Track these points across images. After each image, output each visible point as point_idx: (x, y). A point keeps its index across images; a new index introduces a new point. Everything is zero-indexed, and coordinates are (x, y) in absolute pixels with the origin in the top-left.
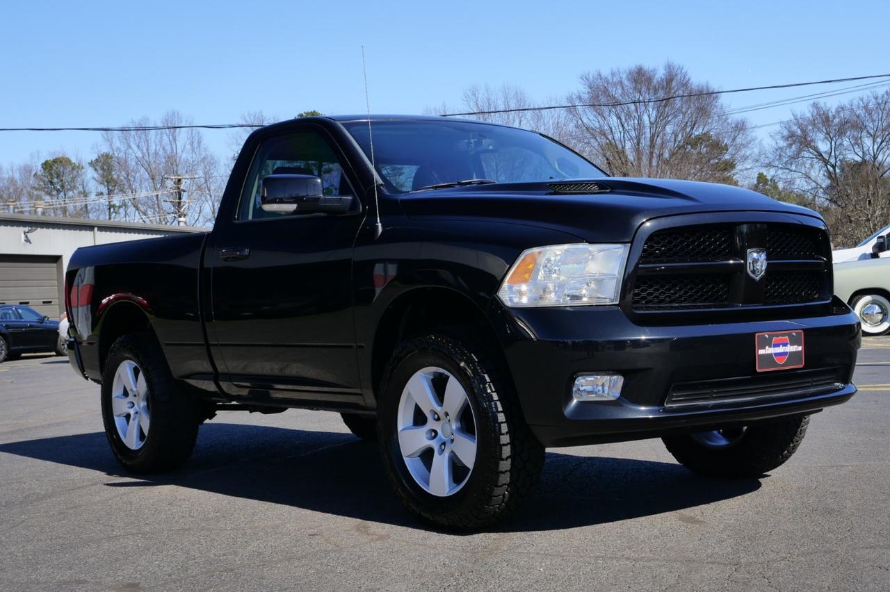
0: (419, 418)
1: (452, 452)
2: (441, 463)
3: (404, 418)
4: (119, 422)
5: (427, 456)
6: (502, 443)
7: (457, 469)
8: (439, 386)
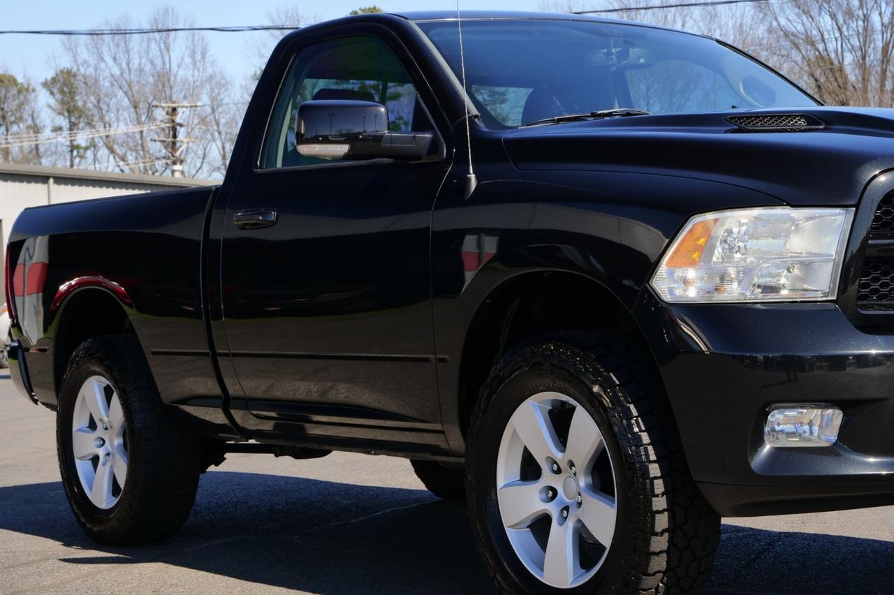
0: (530, 470)
1: (579, 521)
2: (562, 538)
3: (507, 468)
4: (82, 467)
5: (541, 526)
6: (655, 509)
7: (586, 548)
8: (560, 421)
